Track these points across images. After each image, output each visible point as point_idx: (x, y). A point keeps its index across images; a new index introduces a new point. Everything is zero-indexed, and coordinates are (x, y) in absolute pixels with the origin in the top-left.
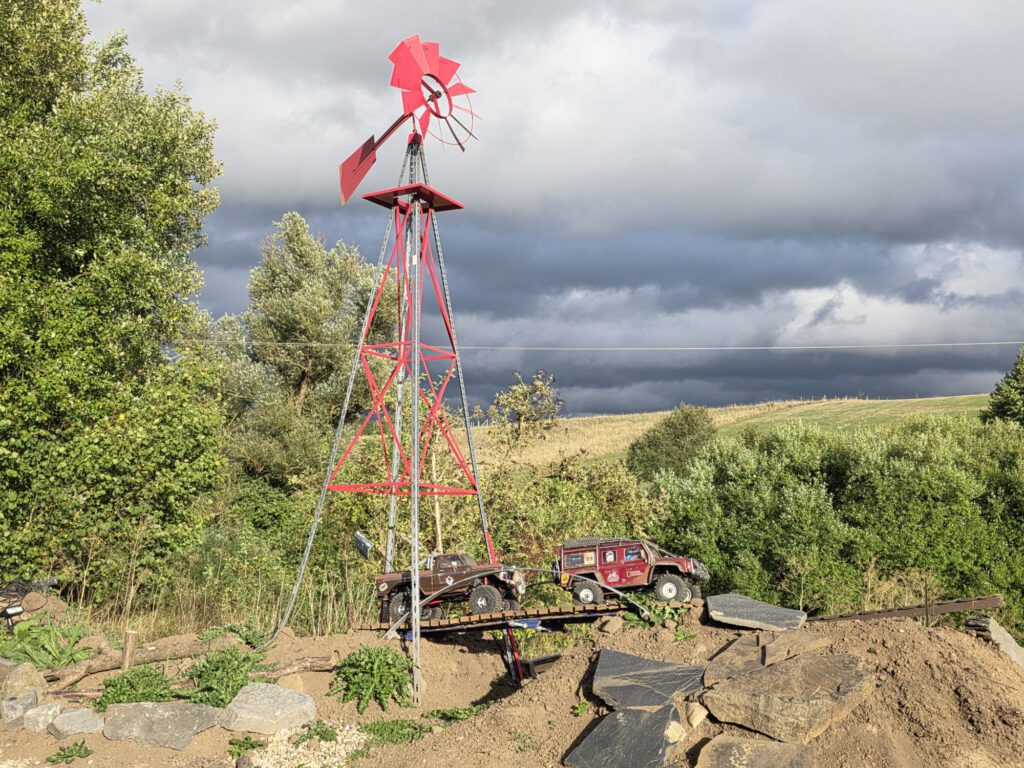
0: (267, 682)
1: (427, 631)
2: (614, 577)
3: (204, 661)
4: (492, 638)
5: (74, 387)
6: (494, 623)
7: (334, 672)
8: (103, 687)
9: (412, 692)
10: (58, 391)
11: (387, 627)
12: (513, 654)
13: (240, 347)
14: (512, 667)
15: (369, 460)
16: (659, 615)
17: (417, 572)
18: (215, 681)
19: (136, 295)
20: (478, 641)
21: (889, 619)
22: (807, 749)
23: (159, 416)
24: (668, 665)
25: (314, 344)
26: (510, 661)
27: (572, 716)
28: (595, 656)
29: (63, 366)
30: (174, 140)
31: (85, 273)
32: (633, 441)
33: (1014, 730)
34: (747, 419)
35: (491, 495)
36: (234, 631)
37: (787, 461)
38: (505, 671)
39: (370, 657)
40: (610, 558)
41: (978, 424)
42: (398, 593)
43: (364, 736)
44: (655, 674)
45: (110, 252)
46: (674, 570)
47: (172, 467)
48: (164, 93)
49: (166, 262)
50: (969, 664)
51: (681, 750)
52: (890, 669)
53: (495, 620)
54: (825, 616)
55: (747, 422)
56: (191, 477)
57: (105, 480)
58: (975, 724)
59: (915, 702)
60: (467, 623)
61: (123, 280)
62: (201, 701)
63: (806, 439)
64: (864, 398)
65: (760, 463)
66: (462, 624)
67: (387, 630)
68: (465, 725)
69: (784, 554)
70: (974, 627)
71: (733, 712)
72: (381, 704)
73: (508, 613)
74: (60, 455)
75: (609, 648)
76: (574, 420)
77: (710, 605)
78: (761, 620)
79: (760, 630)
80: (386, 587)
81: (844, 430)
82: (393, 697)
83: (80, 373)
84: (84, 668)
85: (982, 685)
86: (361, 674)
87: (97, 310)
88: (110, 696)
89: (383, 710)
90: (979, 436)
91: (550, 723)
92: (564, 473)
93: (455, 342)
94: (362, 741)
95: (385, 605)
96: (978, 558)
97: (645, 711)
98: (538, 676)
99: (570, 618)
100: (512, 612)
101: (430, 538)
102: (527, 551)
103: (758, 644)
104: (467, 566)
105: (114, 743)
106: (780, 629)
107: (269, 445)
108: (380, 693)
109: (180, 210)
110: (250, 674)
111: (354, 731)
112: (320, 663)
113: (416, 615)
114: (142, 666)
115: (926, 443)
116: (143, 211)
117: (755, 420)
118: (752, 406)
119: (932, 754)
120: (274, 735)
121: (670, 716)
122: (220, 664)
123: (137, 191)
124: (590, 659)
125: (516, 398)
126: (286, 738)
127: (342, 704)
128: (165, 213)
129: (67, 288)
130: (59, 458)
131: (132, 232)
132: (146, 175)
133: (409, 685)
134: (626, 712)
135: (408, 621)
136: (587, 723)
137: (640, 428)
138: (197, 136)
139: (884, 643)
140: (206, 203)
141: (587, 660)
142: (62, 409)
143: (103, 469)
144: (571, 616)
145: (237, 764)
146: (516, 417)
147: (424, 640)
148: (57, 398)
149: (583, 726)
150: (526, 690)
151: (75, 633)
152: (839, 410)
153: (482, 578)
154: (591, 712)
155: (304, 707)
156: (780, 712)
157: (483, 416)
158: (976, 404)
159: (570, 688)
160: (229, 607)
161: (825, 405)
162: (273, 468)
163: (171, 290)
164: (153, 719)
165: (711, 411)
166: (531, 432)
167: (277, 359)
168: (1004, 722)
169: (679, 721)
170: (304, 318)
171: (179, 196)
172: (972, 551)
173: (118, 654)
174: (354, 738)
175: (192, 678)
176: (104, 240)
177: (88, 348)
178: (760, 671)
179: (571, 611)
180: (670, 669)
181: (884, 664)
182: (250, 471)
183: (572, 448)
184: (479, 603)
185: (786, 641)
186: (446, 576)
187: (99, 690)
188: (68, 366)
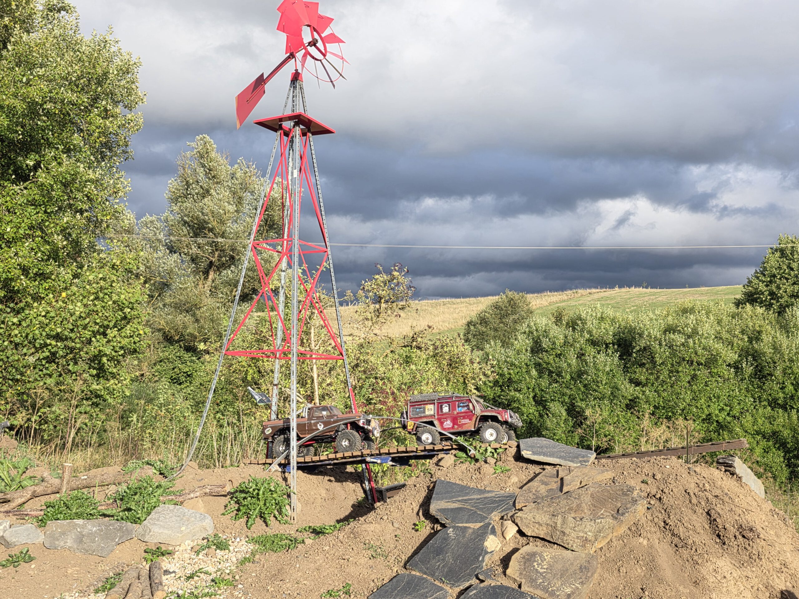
0: (175, 504)
1: (303, 465)
2: (448, 424)
3: (125, 488)
4: (354, 471)
5: (25, 270)
6: (355, 459)
7: (228, 497)
8: (45, 507)
9: (290, 512)
10: (12, 274)
11: (271, 462)
12: (369, 483)
13: (159, 241)
14: (369, 493)
15: (261, 331)
16: (482, 453)
17: (295, 419)
18: (133, 503)
19: (75, 198)
20: (342, 473)
21: (658, 458)
22: (593, 556)
23: (93, 293)
24: (489, 492)
25: (220, 240)
26: (368, 488)
27: (413, 531)
28: (432, 485)
29: (16, 254)
30: (106, 74)
31: (34, 180)
32: (468, 319)
33: (751, 543)
34: (557, 303)
35: (358, 360)
36: (150, 464)
37: (587, 336)
38: (364, 496)
39: (256, 485)
40: (446, 409)
41: (733, 309)
42: (279, 436)
43: (251, 546)
44: (478, 499)
45: (54, 163)
46: (495, 419)
47: (105, 335)
48: (98, 36)
49: (100, 172)
50: (718, 492)
51: (497, 558)
52: (658, 496)
53: (356, 457)
54: (611, 454)
55: (557, 305)
56: (120, 342)
57: (50, 345)
58: (722, 537)
59: (676, 522)
60: (334, 459)
61: (65, 185)
62: (122, 519)
63: (602, 319)
64: (647, 288)
65: (566, 337)
66: (329, 460)
67: (270, 464)
68: (330, 538)
69: (584, 406)
70: (724, 464)
71: (538, 529)
72: (265, 522)
73: (366, 452)
74: (14, 324)
75: (443, 479)
76: (424, 302)
77: (522, 446)
78: (560, 457)
79: (560, 465)
80: (271, 431)
81: (631, 312)
82: (275, 516)
83: (31, 260)
84: (30, 493)
85: (728, 509)
86: (249, 498)
87: (43, 209)
88: (49, 514)
89: (267, 526)
90: (733, 317)
91: (396, 536)
92: (415, 343)
93: (327, 240)
94: (249, 550)
95: (270, 445)
96: (730, 410)
97: (469, 527)
98: (388, 500)
99: (414, 456)
100: (369, 450)
101: (309, 393)
102: (384, 403)
103: (557, 476)
104: (334, 415)
105: (52, 551)
106: (575, 465)
107: (182, 319)
108: (264, 513)
109: (111, 130)
110: (161, 498)
111: (243, 542)
112: (217, 489)
113: (294, 453)
114: (76, 491)
115: (694, 322)
116: (82, 131)
117: (563, 304)
118: (561, 293)
119: (688, 561)
120: (180, 545)
121: (489, 532)
122: (138, 490)
123: (76, 115)
124: (428, 487)
125: (378, 285)
126: (189, 548)
127: (234, 522)
128: (99, 133)
129: (19, 191)
130: (13, 327)
131: (72, 147)
132: (83, 102)
133: (288, 507)
134: (454, 527)
135: (287, 457)
136: (425, 536)
137: (474, 309)
138: (125, 71)
139: (654, 476)
140: (132, 124)
141: (426, 488)
142: (16, 288)
143: (48, 336)
144: (414, 454)
145: (150, 568)
146: (378, 300)
147: (300, 472)
148: (12, 280)
149: (422, 539)
150: (378, 511)
151: (22, 466)
152: (628, 297)
153: (346, 424)
154: (428, 528)
155: (204, 524)
156: (573, 529)
157: (353, 298)
158: (732, 293)
159: (412, 509)
160: (150, 445)
161: (617, 292)
162: (186, 337)
163: (104, 194)
164: (84, 533)
165: (529, 296)
166: (389, 312)
167: (190, 251)
168: (744, 536)
169: (495, 535)
170: (212, 219)
171: (111, 119)
172: (726, 405)
173: (57, 481)
174: (243, 548)
175: (116, 501)
176: (50, 154)
177: (37, 239)
178: (558, 497)
179: (415, 450)
180: (490, 495)
181: (653, 492)
182: (169, 339)
183: (421, 324)
184: (343, 444)
185: (580, 474)
186: (318, 423)
187: (41, 510)
188: (21, 254)
